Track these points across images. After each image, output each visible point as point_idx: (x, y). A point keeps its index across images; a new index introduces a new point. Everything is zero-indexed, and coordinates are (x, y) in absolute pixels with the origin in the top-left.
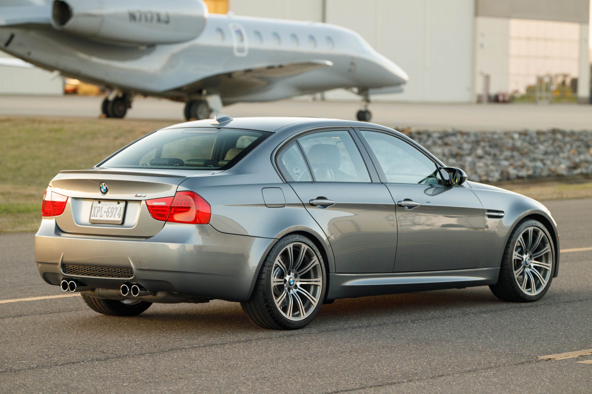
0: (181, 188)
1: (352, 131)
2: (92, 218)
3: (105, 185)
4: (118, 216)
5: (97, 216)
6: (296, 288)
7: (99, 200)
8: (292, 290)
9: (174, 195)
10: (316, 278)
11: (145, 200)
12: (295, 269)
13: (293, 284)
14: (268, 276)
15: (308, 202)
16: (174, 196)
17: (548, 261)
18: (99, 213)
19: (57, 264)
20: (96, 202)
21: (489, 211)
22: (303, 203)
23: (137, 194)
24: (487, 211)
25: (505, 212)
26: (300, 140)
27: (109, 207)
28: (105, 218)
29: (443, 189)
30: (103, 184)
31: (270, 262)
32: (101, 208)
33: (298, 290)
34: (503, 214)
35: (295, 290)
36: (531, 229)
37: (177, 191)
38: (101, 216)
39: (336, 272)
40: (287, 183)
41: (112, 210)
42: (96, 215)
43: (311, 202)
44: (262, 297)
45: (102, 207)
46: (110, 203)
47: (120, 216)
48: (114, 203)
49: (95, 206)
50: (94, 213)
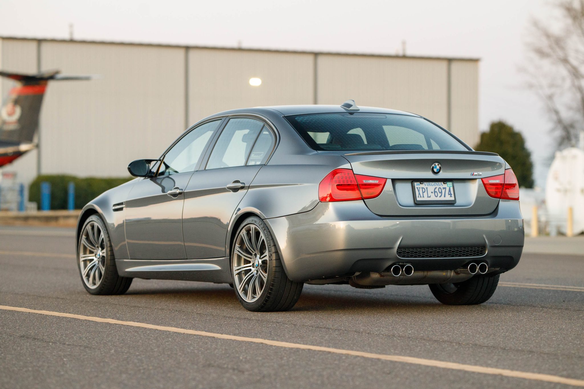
2: (418, 199)
3: (437, 165)
4: (450, 196)
5: (423, 197)
7: (422, 181)
11: (481, 178)
16: (505, 174)
18: (425, 194)
20: (417, 183)
23: (473, 173)
27: (434, 187)
28: (433, 198)
37: (506, 169)
38: (428, 197)
41: (440, 190)
42: (422, 196)
45: (427, 188)
46: (435, 183)
47: (452, 196)
48: (440, 183)
49: (418, 187)
50: (419, 194)
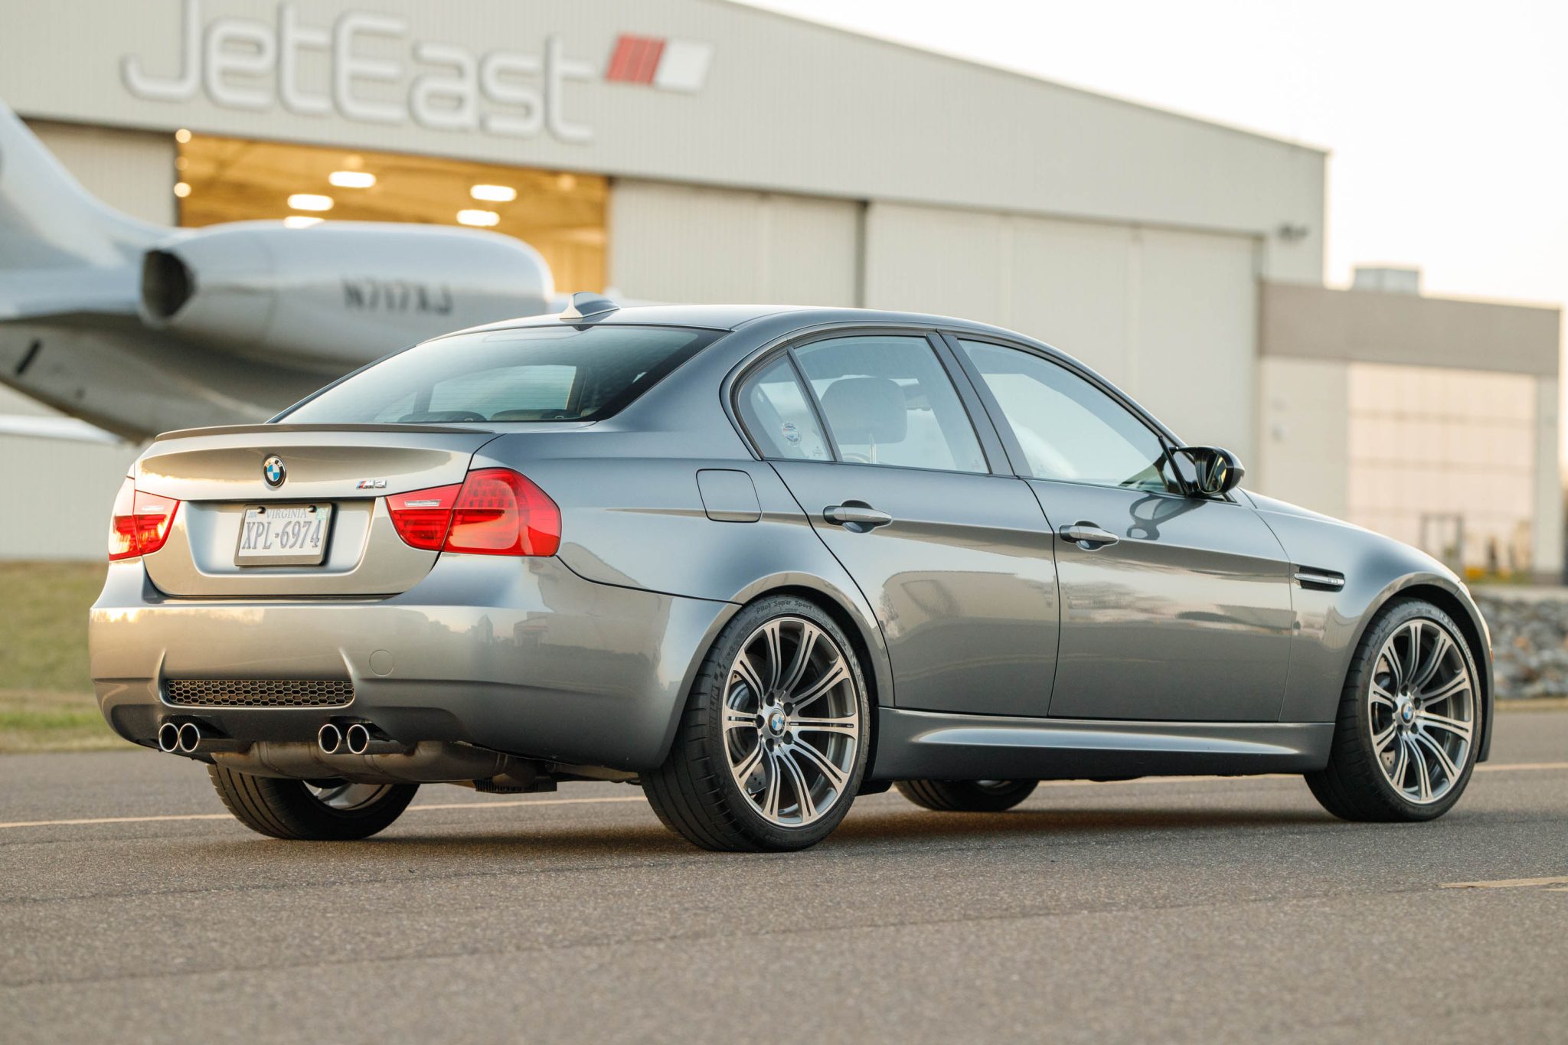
0: (481, 461)
1: (936, 339)
2: (243, 553)
3: (276, 462)
4: (313, 544)
5: (255, 548)
6: (789, 743)
7: (262, 504)
8: (779, 746)
9: (462, 481)
10: (844, 716)
11: (385, 496)
12: (787, 689)
13: (781, 731)
14: (715, 701)
15: (822, 514)
16: (463, 483)
17: (1463, 716)
18: (261, 540)
19: (148, 680)
20: (252, 511)
21: (1304, 569)
22: (808, 514)
23: (364, 482)
24: (1298, 569)
25: (1346, 577)
26: (798, 353)
27: (287, 520)
28: (276, 551)
29: (1181, 505)
30: (272, 460)
31: (719, 665)
32: (266, 525)
33: (793, 746)
34: (1340, 582)
35: (786, 748)
36: (1416, 625)
37: (470, 468)
38: (265, 547)
39: (897, 705)
40: (762, 460)
41: (297, 528)
42: (252, 545)
43: (827, 513)
44: (699, 759)
45: (269, 523)
46: (291, 510)
47: (318, 544)
48: (302, 510)
49: (251, 520)
50: (249, 538)
